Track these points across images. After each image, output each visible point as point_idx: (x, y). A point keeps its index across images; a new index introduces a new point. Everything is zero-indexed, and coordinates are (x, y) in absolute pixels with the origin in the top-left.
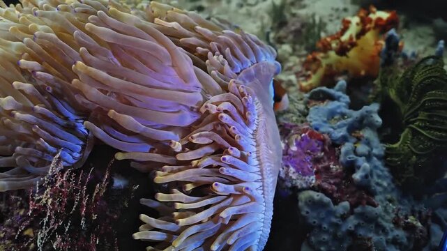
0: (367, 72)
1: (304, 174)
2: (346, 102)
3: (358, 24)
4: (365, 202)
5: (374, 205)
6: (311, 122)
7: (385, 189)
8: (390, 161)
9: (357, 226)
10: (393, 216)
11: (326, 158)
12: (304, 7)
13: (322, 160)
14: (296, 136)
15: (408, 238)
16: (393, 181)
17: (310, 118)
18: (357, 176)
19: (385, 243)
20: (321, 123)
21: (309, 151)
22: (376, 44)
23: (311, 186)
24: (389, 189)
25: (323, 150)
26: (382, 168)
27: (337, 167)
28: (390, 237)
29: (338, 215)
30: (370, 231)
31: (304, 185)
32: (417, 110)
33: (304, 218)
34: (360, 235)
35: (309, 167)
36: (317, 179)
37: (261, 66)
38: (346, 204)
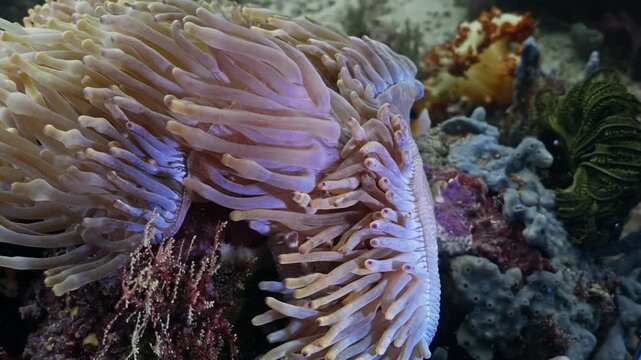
0: (493, 97)
1: (458, 234)
2: (494, 136)
3: (479, 32)
4: (541, 266)
5: (553, 271)
6: (455, 163)
7: (560, 249)
8: (563, 212)
9: (533, 300)
10: (574, 285)
11: (483, 211)
12: (389, 11)
13: (478, 214)
14: (440, 182)
15: (595, 314)
16: (569, 240)
17: (454, 158)
18: (530, 232)
19: (568, 321)
20: (469, 164)
21: (460, 202)
22: (506, 60)
23: (467, 249)
24: (565, 250)
25: (479, 200)
26: (555, 221)
27: (499, 221)
28: (574, 312)
29: (508, 286)
30: (550, 306)
31: (458, 249)
32: (593, 142)
33: (461, 293)
34: (537, 312)
35: (463, 223)
36: (474, 239)
37: (401, 89)
38: (516, 271)
